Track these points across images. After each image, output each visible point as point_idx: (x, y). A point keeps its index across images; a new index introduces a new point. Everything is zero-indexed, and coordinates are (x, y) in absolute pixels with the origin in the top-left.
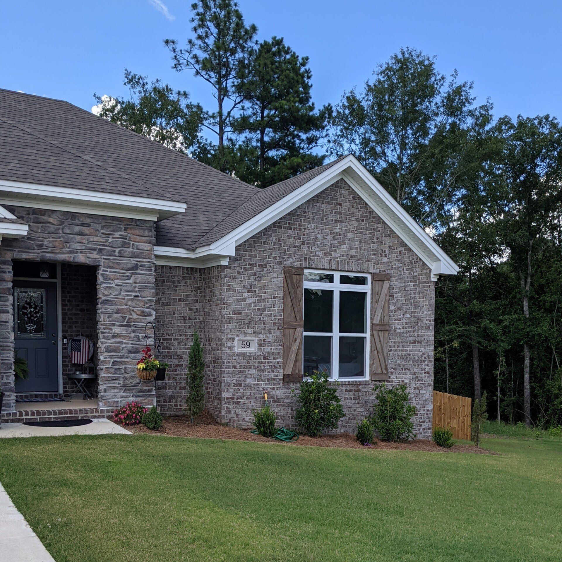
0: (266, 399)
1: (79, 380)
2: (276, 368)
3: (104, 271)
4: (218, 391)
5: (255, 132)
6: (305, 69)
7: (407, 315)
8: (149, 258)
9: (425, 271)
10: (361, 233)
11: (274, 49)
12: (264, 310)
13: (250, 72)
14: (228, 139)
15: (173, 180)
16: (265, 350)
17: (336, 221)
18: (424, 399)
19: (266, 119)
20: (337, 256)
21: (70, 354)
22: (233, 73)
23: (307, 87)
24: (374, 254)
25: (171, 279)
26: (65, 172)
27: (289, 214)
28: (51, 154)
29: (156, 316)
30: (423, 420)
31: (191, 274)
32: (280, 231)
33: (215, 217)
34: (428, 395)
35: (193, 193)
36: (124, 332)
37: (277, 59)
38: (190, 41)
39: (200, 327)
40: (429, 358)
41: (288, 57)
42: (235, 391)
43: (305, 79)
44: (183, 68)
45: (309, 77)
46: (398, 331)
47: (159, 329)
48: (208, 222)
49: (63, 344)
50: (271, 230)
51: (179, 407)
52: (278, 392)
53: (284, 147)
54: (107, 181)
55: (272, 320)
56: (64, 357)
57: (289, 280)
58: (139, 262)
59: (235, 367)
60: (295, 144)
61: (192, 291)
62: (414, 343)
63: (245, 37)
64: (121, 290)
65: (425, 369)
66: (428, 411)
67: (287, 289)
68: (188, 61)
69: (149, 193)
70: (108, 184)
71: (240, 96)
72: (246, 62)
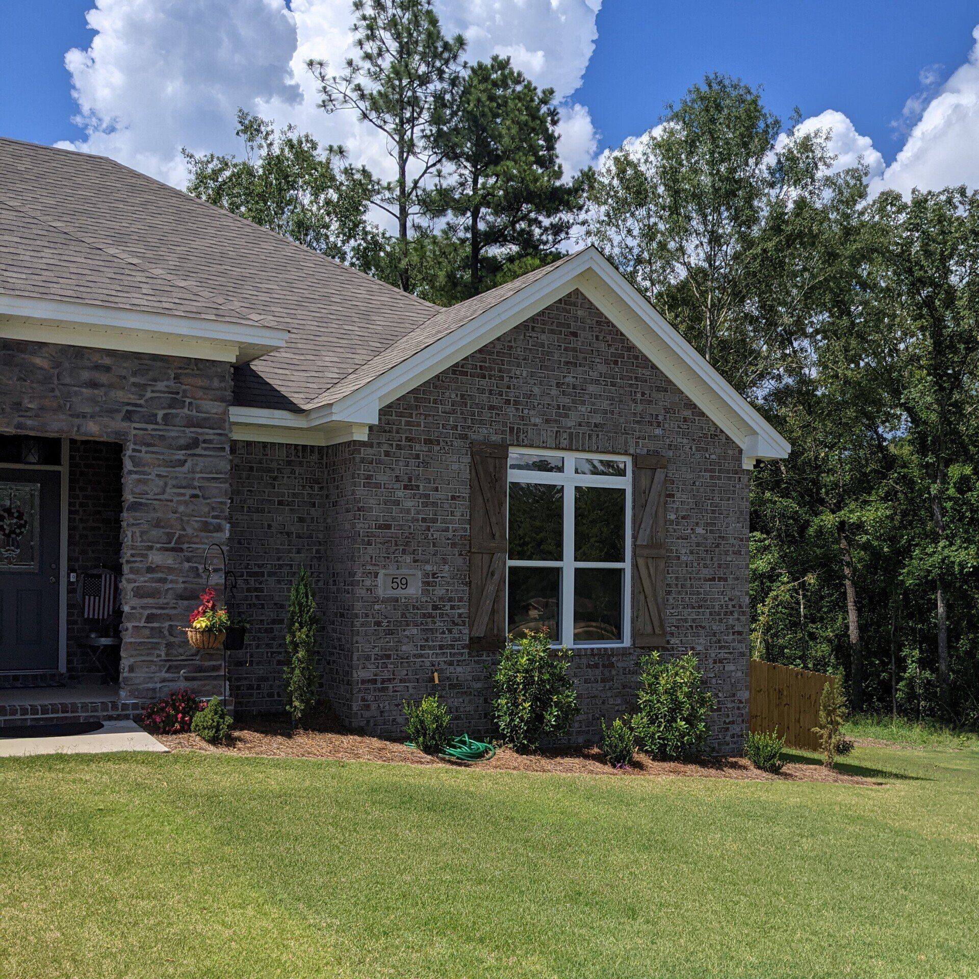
0: (437, 681)
1: (95, 649)
2: (457, 624)
3: (134, 450)
4: (347, 668)
5: (464, 214)
6: (549, 109)
7: (700, 530)
8: (220, 428)
9: (730, 452)
10: (613, 384)
11: (494, 76)
12: (434, 521)
13: (454, 114)
14: (414, 225)
15: (285, 293)
16: (435, 592)
17: (567, 363)
18: (733, 681)
19: (480, 192)
20: (569, 425)
21: (81, 603)
22: (426, 115)
23: (551, 140)
24: (638, 422)
25: (265, 465)
26: (69, 276)
27: (480, 351)
28: (47, 244)
29: (231, 531)
30: (731, 719)
31: (303, 457)
32: (464, 381)
33: (353, 356)
34: (739, 674)
35: (318, 315)
36: (169, 562)
37: (500, 92)
38: (350, 63)
39: (318, 551)
40: (740, 607)
41: (519, 88)
42: (378, 667)
43: (548, 125)
44: (338, 106)
45: (554, 123)
46: (684, 558)
47: (241, 556)
48: (340, 365)
49: (70, 583)
50: (448, 380)
51: (276, 698)
52: (459, 669)
53: (513, 240)
54: (144, 291)
55: (448, 539)
56: (70, 606)
57: (480, 468)
58: (202, 434)
59: (378, 624)
60: (533, 235)
61: (304, 486)
62: (713, 579)
63: (446, 55)
64: (166, 484)
65: (733, 627)
66: (741, 702)
67: (476, 483)
68: (345, 95)
69: (220, 312)
70: (145, 297)
71: (435, 153)
72: (448, 97)
